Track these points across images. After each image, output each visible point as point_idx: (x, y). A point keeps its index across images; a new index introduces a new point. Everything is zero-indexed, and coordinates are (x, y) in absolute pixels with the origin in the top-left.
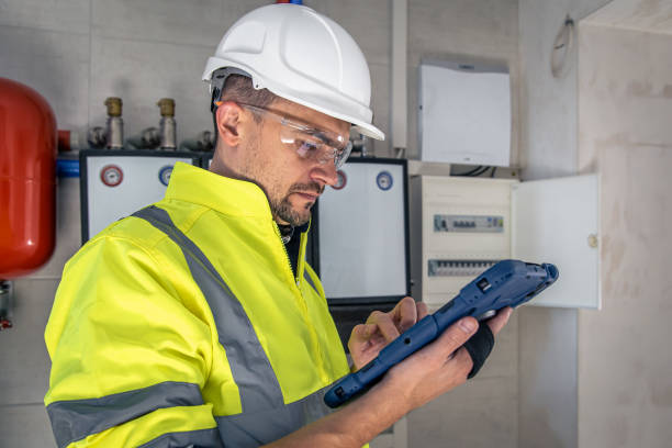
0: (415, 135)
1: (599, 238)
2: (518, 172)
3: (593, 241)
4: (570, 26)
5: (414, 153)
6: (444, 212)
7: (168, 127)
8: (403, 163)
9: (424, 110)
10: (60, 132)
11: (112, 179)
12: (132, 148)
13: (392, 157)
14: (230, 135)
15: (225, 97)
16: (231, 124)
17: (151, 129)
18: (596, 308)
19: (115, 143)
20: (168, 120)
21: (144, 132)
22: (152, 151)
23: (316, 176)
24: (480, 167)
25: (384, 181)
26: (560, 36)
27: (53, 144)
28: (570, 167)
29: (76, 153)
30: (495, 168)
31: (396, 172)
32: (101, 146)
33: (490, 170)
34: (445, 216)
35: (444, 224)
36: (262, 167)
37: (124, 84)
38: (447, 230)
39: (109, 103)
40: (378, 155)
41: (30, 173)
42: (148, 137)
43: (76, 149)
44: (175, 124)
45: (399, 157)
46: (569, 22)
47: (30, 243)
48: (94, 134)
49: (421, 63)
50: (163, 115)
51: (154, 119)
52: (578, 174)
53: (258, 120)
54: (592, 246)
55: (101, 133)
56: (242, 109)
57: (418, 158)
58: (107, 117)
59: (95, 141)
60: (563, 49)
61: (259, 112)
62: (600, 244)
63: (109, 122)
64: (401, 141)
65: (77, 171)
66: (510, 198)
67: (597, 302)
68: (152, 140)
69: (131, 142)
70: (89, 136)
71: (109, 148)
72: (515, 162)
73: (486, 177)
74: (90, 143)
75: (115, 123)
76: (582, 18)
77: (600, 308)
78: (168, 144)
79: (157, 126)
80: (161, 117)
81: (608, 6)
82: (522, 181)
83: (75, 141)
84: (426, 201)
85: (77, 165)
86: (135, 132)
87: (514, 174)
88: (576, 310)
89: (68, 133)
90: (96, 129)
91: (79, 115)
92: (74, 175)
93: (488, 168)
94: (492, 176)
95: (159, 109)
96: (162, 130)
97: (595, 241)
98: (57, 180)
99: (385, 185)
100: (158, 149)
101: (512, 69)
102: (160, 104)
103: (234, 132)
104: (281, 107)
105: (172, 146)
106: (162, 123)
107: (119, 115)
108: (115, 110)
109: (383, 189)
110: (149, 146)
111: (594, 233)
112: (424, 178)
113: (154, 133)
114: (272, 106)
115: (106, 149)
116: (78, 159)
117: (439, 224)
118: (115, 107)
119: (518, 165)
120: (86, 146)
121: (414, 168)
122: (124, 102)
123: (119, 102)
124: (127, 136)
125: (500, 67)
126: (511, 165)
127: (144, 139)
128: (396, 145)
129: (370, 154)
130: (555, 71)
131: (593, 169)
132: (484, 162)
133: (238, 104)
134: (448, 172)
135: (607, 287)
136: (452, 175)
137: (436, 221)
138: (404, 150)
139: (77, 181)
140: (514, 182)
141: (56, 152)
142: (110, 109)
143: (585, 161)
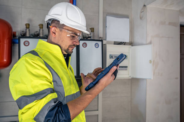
0: (105, 34)
1: (152, 61)
2: (131, 44)
3: (150, 62)
4: (145, 7)
5: (105, 38)
6: (112, 54)
7: (41, 31)
8: (102, 41)
9: (107, 27)
10: (14, 32)
11: (27, 44)
12: (32, 36)
13: (99, 39)
14: (54, 34)
15: (52, 25)
16: (54, 32)
17: (37, 32)
18: (151, 79)
19: (28, 35)
20: (41, 29)
21: (35, 32)
22: (37, 37)
23: (74, 43)
24: (121, 42)
25: (97, 46)
26: (142, 9)
27: (12, 35)
28: (144, 43)
29: (18, 37)
30: (125, 43)
31: (100, 43)
32: (24, 36)
33: (124, 43)
34: (112, 55)
35: (112, 57)
36: (62, 42)
37: (30, 20)
38: (113, 58)
39: (26, 25)
40: (95, 39)
41: (5, 42)
42: (36, 34)
43: (17, 36)
44: (43, 30)
45: (101, 39)
46: (145, 6)
47: (5, 60)
48: (22, 33)
49: (107, 15)
50: (40, 28)
51: (37, 29)
52: (147, 44)
53: (61, 31)
54: (150, 63)
55: (24, 32)
56: (57, 28)
57: (106, 40)
58: (26, 28)
59: (22, 35)
60: (143, 12)
61: (61, 29)
62: (152, 62)
63: (26, 30)
64: (101, 35)
65: (18, 42)
66: (129, 50)
67: (151, 77)
68: (37, 34)
69: (32, 35)
70: (21, 33)
71: (26, 36)
72: (130, 41)
73: (123, 45)
74: (21, 35)
75: (27, 30)
76: (148, 5)
77: (152, 79)
78: (41, 35)
79: (38, 31)
80: (39, 29)
81: (155, 1)
82: (132, 46)
83: (17, 34)
84: (107, 51)
85: (18, 40)
86: (33, 32)
87: (130, 44)
88: (146, 79)
89: (16, 32)
90: (23, 31)
91: (19, 28)
92: (17, 43)
93: (124, 42)
94: (125, 45)
95: (39, 26)
96: (40, 32)
97: (151, 62)
98: (12, 44)
99: (97, 47)
100: (39, 37)
101: (130, 17)
102: (39, 25)
103: (55, 34)
104: (67, 28)
105: (42, 36)
106: (40, 30)
107: (29, 28)
108: (28, 27)
109: (96, 47)
110: (36, 36)
111: (151, 59)
112: (107, 45)
113: (38, 33)
114: (64, 28)
115: (25, 36)
116: (18, 39)
117: (111, 57)
118: (28, 26)
119: (131, 42)
120: (20, 36)
121: (104, 42)
122: (30, 25)
123: (29, 25)
124: (31, 33)
125: (127, 17)
126: (129, 42)
127: (35, 34)
128: (100, 36)
129: (93, 39)
130: (141, 18)
131: (150, 43)
132: (123, 41)
133: (56, 27)
134: (113, 43)
135: (154, 74)
136: (114, 44)
137: (110, 56)
138: (102, 38)
139: (17, 45)
140: (130, 46)
141: (12, 37)
142: (26, 26)
143: (148, 41)
